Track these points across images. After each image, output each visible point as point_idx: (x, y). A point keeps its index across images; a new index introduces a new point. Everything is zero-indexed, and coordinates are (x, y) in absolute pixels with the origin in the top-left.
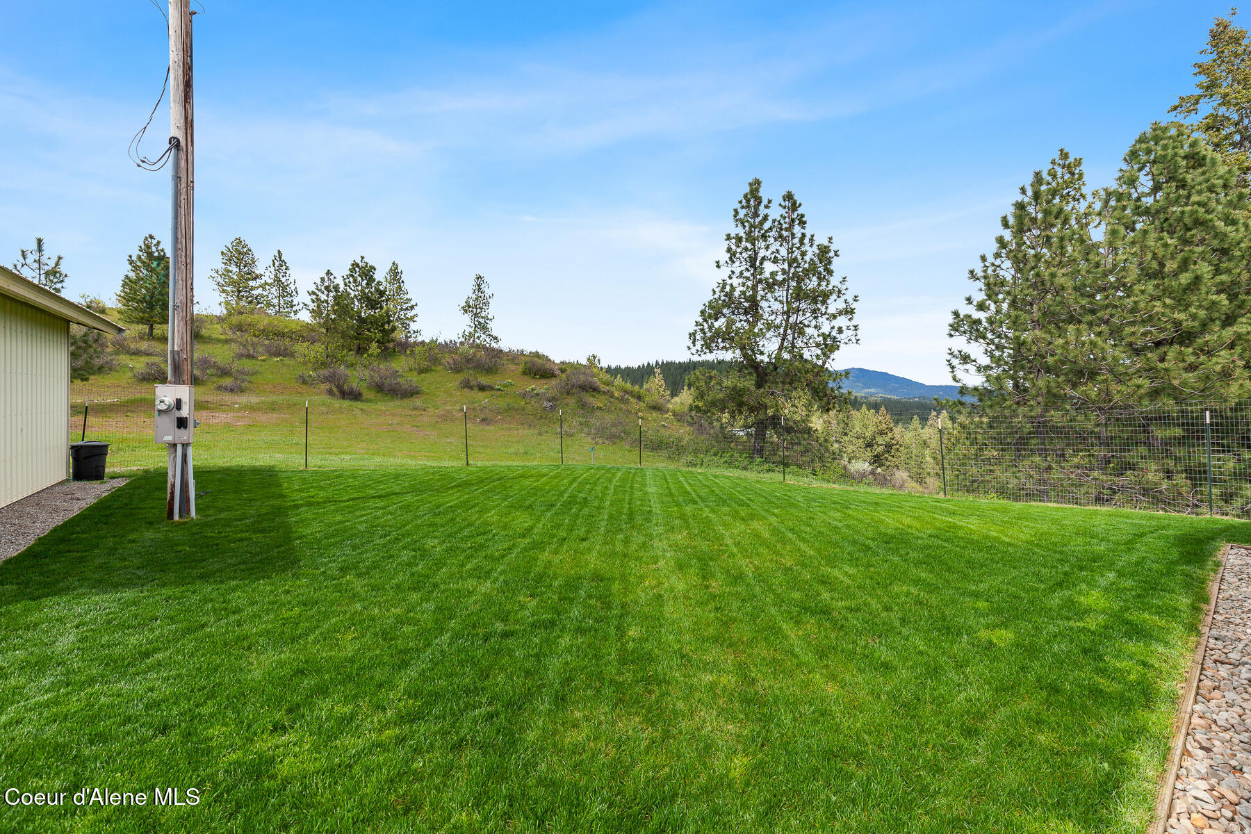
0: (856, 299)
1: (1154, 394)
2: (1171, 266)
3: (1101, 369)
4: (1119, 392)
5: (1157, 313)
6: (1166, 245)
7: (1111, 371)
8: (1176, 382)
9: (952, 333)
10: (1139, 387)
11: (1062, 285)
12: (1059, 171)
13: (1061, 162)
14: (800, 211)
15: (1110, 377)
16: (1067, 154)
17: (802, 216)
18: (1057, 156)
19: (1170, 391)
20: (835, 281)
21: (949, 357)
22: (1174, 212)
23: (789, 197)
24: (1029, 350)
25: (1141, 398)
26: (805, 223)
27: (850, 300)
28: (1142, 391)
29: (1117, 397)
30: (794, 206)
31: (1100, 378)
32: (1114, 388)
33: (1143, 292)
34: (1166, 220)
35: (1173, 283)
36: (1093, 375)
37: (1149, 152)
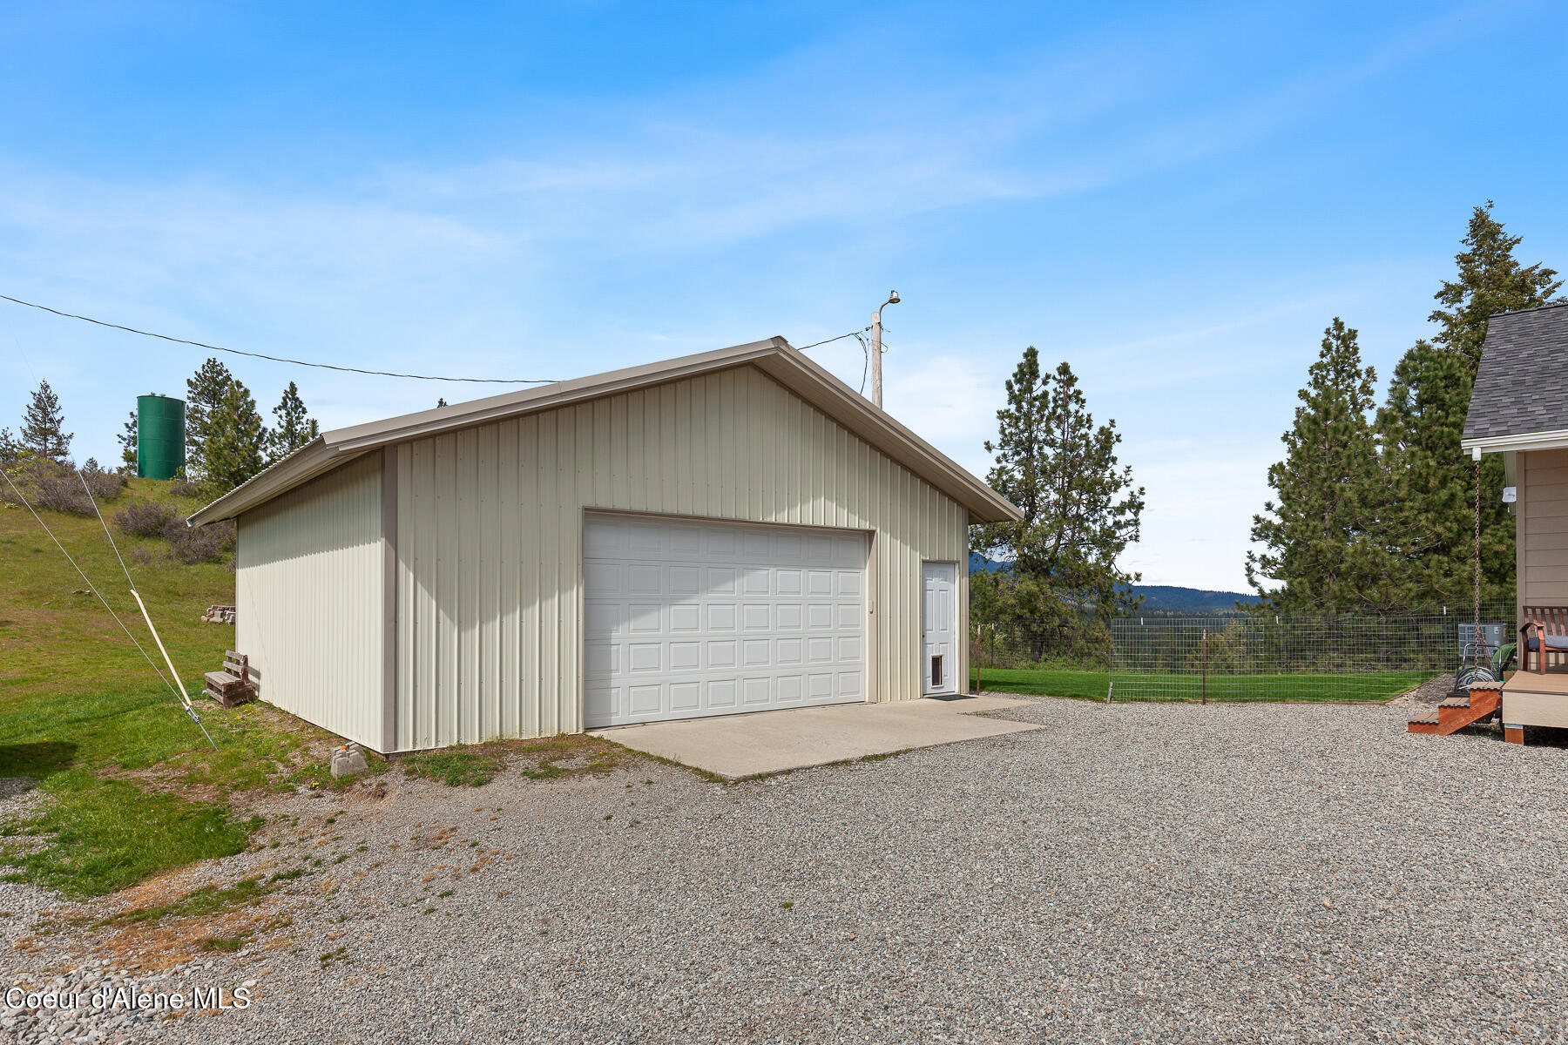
0: (1142, 491)
1: (1422, 596)
2: (1433, 482)
3: (1381, 575)
4: (1395, 594)
5: (1423, 526)
6: (1428, 466)
7: (1390, 576)
8: (1436, 587)
9: (1255, 537)
10: (1410, 590)
11: (1349, 498)
12: (1335, 343)
13: (1335, 332)
14: (1077, 386)
15: (1389, 581)
16: (1342, 324)
17: (1079, 392)
18: (1331, 325)
19: (1433, 594)
20: (1118, 470)
21: (1248, 560)
22: (1436, 431)
23: (1064, 369)
24: (1325, 557)
25: (1412, 599)
26: (1084, 401)
27: (1136, 493)
28: (1412, 594)
29: (1394, 599)
30: (1071, 380)
31: (1381, 582)
32: (1393, 591)
33: (1412, 508)
34: (1430, 437)
35: (1436, 497)
36: (1375, 580)
37: (1416, 370)
